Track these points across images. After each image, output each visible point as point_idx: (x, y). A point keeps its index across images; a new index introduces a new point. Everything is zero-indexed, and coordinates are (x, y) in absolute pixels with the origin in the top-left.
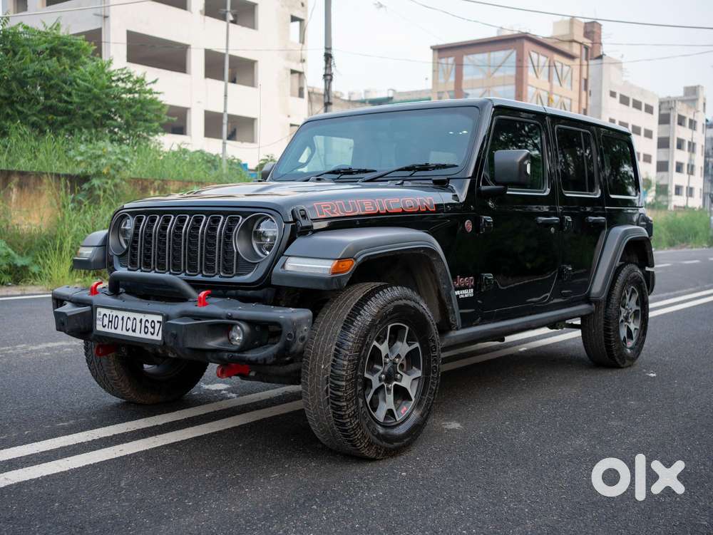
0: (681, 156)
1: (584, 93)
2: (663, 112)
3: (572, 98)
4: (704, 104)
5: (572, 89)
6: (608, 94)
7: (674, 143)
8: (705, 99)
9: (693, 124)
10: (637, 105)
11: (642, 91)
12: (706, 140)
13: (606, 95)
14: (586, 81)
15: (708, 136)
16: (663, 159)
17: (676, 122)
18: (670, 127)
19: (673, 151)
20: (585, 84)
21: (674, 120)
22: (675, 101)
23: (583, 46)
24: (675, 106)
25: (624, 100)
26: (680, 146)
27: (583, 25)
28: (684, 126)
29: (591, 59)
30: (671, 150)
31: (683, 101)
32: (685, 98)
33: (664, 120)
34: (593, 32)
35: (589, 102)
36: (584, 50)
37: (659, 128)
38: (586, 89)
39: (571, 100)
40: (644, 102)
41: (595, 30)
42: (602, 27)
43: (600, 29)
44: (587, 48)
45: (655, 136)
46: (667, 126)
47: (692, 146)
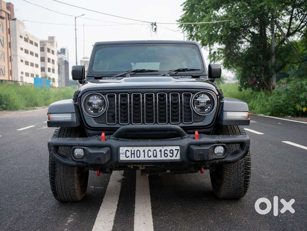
0: (49, 65)
1: (9, 35)
2: (42, 46)
3: (4, 36)
4: (57, 44)
5: (3, 32)
6: (19, 37)
7: (46, 60)
8: (56, 42)
9: (53, 52)
10: (31, 42)
11: (33, 37)
12: (58, 59)
13: (18, 37)
14: (9, 29)
15: (59, 57)
16: (43, 66)
17: (47, 51)
18: (44, 53)
19: (46, 63)
20: (9, 31)
21: (46, 50)
22: (46, 42)
23: (7, 14)
24: (46, 44)
25: (26, 40)
26: (49, 61)
27: (6, 4)
28: (50, 53)
29: (11, 20)
30: (45, 62)
31: (49, 42)
32: (49, 41)
33: (42, 50)
34: (10, 8)
35: (11, 40)
36: (7, 15)
37: (41, 53)
38: (9, 33)
39: (3, 38)
40: (34, 41)
41: (11, 7)
42: (14, 6)
43: (13, 7)
44: (8, 15)
45: (39, 56)
46: (43, 52)
47: (53, 61)
